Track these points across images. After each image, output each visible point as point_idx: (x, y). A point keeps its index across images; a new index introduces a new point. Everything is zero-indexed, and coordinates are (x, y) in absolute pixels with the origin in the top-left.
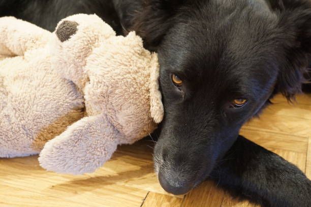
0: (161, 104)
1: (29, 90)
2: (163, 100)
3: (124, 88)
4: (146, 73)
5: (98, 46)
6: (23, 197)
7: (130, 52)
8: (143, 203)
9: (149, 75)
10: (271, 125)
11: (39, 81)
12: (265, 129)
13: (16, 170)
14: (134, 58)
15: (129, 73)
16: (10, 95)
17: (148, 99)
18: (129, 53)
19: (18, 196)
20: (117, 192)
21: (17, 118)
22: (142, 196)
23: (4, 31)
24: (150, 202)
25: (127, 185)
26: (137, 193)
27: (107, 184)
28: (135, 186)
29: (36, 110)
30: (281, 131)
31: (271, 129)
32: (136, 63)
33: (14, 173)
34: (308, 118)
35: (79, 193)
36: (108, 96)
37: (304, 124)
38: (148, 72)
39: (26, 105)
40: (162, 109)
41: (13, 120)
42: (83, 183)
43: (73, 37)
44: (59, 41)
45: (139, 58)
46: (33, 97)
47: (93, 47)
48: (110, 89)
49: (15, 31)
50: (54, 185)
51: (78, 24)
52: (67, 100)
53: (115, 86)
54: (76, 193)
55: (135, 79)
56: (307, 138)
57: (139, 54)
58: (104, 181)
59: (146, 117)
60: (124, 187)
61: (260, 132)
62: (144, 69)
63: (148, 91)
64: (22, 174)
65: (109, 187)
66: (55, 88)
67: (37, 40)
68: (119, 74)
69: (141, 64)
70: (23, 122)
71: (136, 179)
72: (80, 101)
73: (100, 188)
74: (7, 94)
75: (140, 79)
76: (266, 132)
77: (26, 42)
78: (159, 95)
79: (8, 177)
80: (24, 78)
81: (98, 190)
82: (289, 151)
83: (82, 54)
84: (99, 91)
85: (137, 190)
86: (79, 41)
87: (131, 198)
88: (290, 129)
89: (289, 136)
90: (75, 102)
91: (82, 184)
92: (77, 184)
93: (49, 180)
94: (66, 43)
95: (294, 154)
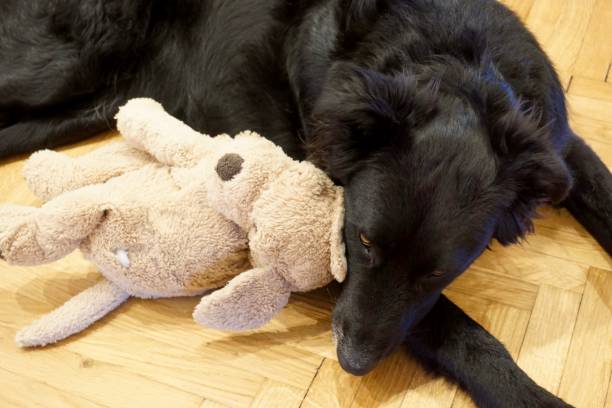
0: (344, 260)
1: (181, 230)
2: (347, 254)
3: (298, 242)
4: (325, 221)
5: (267, 189)
6: (172, 356)
7: (307, 196)
8: (317, 372)
9: (330, 223)
10: (494, 262)
11: (192, 220)
12: (485, 267)
13: (162, 317)
14: (312, 202)
15: (305, 224)
16: (157, 235)
17: (328, 253)
18: (305, 198)
19: (166, 355)
20: (287, 356)
21: (166, 263)
22: (315, 363)
23: (142, 129)
24: (327, 371)
25: (299, 347)
26: (310, 360)
27: (273, 343)
28: (309, 349)
29: (189, 254)
30: (507, 272)
31: (493, 269)
32: (314, 210)
33: (160, 322)
34: (548, 253)
35: (240, 354)
36: (278, 250)
37: (539, 262)
38: (329, 219)
39: (177, 249)
40: (345, 266)
41: (162, 264)
42: (244, 339)
43: (237, 177)
44: (219, 180)
45: (318, 201)
46: (185, 239)
47: (261, 190)
48: (281, 244)
49: (157, 134)
50: (209, 341)
51: (243, 161)
52: (228, 243)
53: (287, 240)
54: (236, 354)
55: (311, 231)
56: (537, 286)
57: (318, 195)
58: (269, 339)
59: (324, 272)
60: (294, 349)
61: (477, 274)
62: (323, 216)
63: (328, 243)
64: (169, 323)
65: (276, 348)
66: (212, 227)
67: (187, 151)
68: (292, 227)
69: (320, 209)
70: (173, 268)
71: (309, 338)
72: (243, 242)
73: (265, 349)
74: (154, 233)
75: (318, 231)
76: (487, 273)
77: (173, 155)
78: (342, 250)
79: (153, 326)
80: (174, 213)
81: (263, 352)
82: (510, 306)
83: (248, 199)
84: (268, 245)
85: (309, 354)
86: (244, 183)
87: (304, 366)
88: (519, 269)
89: (516, 283)
90: (237, 244)
91: (244, 343)
92: (236, 340)
93: (204, 334)
94: (228, 184)
95: (515, 310)
